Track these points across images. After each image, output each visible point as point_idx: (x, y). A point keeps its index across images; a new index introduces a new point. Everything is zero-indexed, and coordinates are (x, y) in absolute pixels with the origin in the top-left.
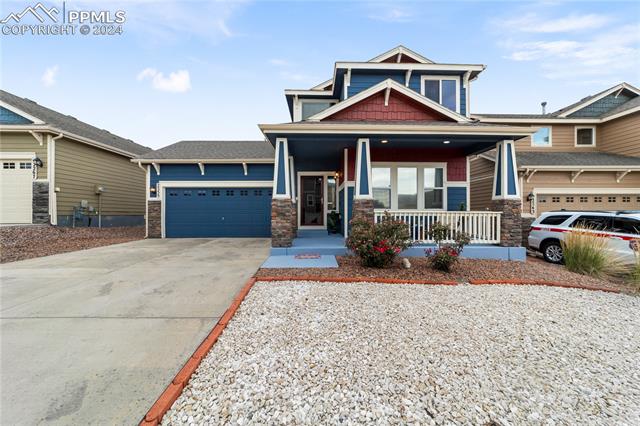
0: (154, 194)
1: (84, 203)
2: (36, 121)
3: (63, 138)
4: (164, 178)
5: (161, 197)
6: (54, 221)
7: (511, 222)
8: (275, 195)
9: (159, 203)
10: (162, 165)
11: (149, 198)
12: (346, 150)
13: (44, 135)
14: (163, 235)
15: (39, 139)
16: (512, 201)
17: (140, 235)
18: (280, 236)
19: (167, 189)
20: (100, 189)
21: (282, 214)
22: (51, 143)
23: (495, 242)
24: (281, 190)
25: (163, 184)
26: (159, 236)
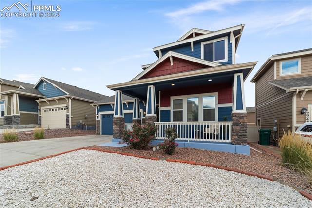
0: (98, 117)
1: (81, 121)
2: (68, 94)
3: (73, 99)
4: (101, 111)
5: (100, 118)
6: (71, 128)
7: (238, 128)
8: (114, 116)
9: (99, 121)
10: (100, 106)
11: (97, 119)
12: (160, 92)
13: (68, 98)
14: (101, 133)
15: (67, 100)
16: (239, 114)
17: (94, 134)
18: (116, 133)
19: (102, 115)
20: (87, 116)
21: (116, 124)
22: (70, 100)
23: (228, 141)
24: (117, 114)
25: (101, 113)
26: (99, 134)
